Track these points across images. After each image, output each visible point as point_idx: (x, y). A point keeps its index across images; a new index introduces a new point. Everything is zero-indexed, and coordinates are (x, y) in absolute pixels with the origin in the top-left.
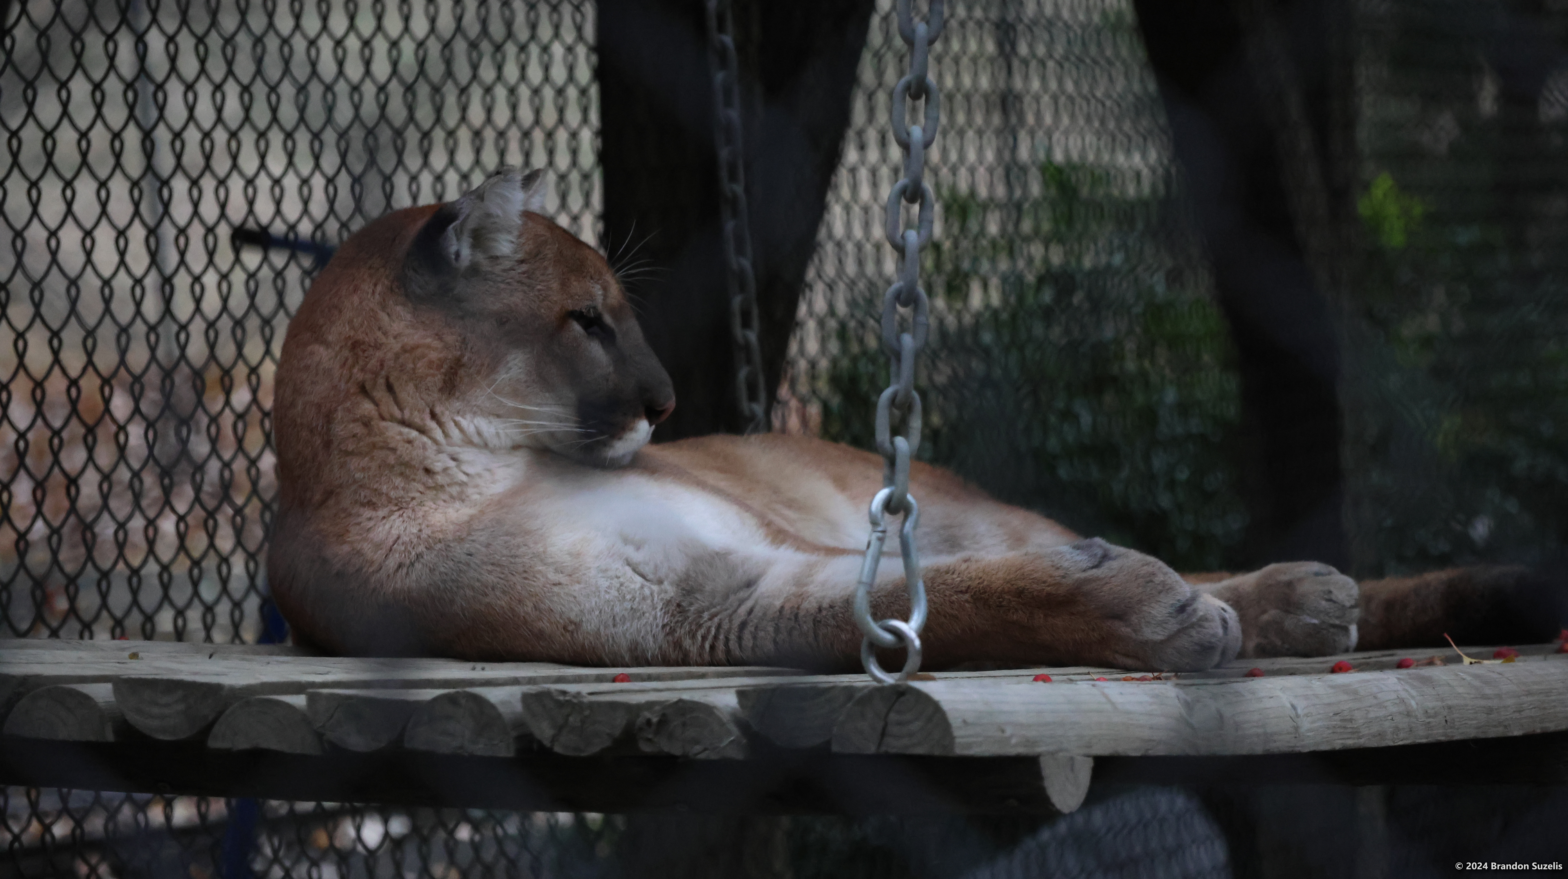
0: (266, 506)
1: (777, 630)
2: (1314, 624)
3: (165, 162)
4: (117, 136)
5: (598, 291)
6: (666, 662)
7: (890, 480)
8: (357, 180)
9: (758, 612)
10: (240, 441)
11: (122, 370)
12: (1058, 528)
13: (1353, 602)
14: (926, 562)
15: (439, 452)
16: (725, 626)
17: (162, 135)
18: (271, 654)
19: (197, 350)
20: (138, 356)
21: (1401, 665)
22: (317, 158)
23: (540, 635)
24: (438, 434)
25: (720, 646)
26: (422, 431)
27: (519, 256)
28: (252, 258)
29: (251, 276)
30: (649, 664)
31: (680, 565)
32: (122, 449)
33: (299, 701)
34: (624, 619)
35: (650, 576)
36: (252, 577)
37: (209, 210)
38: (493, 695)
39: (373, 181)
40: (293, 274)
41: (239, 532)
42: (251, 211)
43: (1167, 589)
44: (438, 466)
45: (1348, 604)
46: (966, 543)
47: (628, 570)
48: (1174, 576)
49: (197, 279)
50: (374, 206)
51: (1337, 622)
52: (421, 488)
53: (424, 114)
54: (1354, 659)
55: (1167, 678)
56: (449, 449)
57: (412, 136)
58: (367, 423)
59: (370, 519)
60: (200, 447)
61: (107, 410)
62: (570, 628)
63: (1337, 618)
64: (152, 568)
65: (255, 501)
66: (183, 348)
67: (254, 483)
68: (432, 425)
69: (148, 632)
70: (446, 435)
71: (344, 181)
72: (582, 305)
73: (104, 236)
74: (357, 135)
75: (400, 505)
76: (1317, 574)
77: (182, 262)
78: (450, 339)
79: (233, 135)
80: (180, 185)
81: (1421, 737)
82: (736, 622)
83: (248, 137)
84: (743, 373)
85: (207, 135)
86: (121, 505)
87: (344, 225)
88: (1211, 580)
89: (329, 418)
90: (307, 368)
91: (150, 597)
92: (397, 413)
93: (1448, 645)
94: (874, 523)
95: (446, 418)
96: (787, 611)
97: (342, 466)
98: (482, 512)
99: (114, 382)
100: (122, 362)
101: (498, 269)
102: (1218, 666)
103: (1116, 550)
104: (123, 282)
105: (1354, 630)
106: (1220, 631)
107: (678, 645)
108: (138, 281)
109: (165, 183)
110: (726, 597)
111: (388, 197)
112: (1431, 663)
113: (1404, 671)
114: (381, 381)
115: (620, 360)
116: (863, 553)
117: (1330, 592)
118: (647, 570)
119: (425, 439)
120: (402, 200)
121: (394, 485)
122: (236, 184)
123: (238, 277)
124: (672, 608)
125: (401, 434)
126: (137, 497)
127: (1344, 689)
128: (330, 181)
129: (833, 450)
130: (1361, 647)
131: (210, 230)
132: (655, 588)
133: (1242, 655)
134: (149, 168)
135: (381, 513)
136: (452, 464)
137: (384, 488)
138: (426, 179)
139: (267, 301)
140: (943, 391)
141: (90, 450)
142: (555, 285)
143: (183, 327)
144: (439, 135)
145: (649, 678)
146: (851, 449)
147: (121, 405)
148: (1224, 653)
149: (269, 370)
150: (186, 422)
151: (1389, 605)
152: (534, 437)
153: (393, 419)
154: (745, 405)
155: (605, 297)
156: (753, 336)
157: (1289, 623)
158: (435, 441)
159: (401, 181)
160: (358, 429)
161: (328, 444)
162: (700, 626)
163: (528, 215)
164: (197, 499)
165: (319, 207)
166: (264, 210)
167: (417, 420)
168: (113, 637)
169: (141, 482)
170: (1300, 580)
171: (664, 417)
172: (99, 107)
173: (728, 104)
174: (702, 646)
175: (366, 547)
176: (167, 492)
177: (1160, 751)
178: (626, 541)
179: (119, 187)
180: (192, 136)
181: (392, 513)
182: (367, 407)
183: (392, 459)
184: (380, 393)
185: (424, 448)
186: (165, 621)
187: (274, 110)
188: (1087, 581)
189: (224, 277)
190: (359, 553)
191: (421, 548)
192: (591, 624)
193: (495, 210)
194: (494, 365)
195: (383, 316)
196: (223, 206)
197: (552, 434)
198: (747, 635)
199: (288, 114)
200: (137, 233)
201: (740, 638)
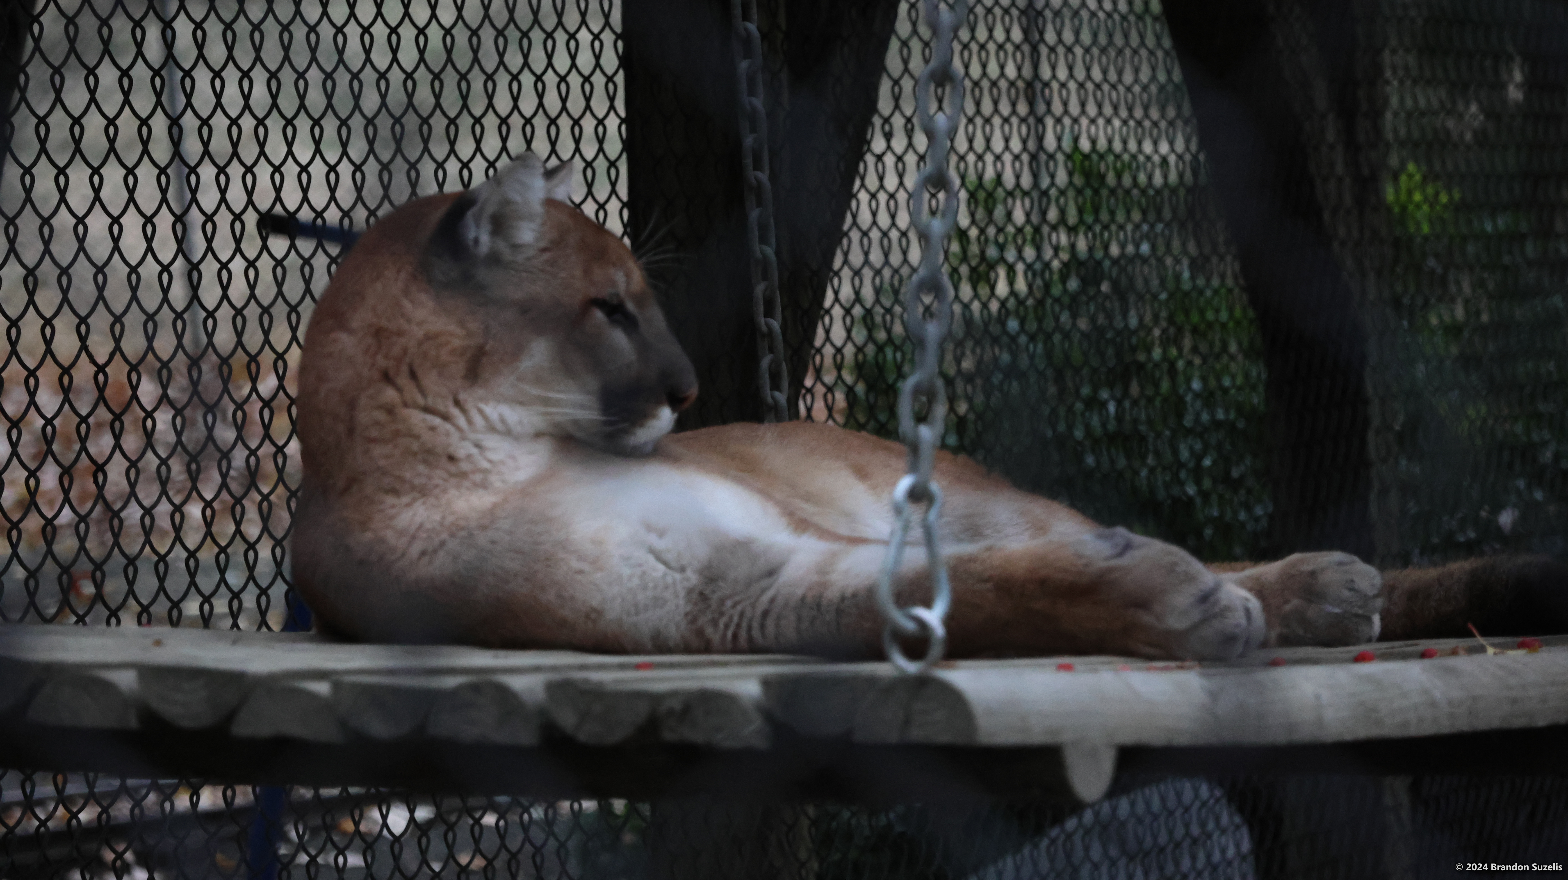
0: (293, 494)
1: (799, 618)
2: (1336, 614)
3: (192, 147)
4: (144, 122)
5: (620, 277)
6: (688, 649)
7: (913, 468)
8: (385, 167)
9: (780, 601)
10: (266, 427)
11: (150, 356)
12: (1080, 518)
13: (1375, 592)
14: (949, 550)
15: (463, 438)
16: (748, 613)
17: (189, 121)
18: (294, 641)
19: (224, 337)
20: (165, 344)
21: (1424, 655)
22: (344, 145)
23: (563, 623)
24: (461, 421)
25: (743, 634)
26: (446, 417)
27: (542, 244)
28: (279, 245)
29: (279, 263)
30: (670, 651)
31: (702, 552)
32: (149, 435)
33: (322, 688)
34: (646, 608)
35: (673, 564)
36: (278, 564)
37: (236, 196)
38: (517, 683)
39: (400, 168)
40: (321, 262)
41: (265, 519)
42: (278, 199)
43: (1190, 578)
44: (461, 453)
45: (1370, 594)
46: (987, 532)
47: (651, 559)
48: (1195, 565)
49: (224, 266)
50: (401, 193)
51: (1360, 612)
52: (445, 475)
53: (451, 101)
54: (1376, 649)
55: (1190, 668)
56: (473, 436)
57: (439, 123)
58: (390, 410)
59: (393, 506)
60: (226, 434)
61: (135, 397)
62: (593, 616)
63: (1361, 607)
64: (179, 553)
65: (281, 489)
66: (210, 336)
67: (280, 471)
68: (455, 412)
69: (175, 619)
70: (470, 421)
71: (371, 168)
72: (605, 292)
73: (132, 222)
74: (384, 123)
75: (423, 492)
76: (1340, 563)
77: (210, 249)
78: (473, 326)
79: (260, 122)
80: (207, 172)
81: (1445, 727)
82: (759, 610)
83: (275, 124)
84: (765, 362)
85: (234, 122)
86: (148, 492)
87: (372, 213)
88: (1233, 570)
89: (352, 405)
90: (330, 355)
91: (177, 583)
92: (421, 401)
93: (1472, 635)
94: (898, 510)
95: (469, 406)
96: (809, 600)
97: (366, 452)
98: (505, 500)
99: (141, 368)
100: (150, 348)
101: (520, 258)
102: (1241, 656)
103: (1138, 539)
104: (150, 269)
105: (1376, 619)
106: (1243, 621)
107: (700, 633)
108: (166, 268)
109: (193, 170)
110: (748, 585)
111: (414, 185)
112: (1454, 653)
113: (1427, 662)
114: (404, 369)
115: (643, 348)
116: (886, 543)
117: (1352, 581)
118: (670, 557)
119: (448, 426)
120: (429, 188)
121: (416, 472)
122: (263, 171)
123: (265, 264)
124: (695, 596)
125: (424, 420)
126: (164, 483)
127: (1369, 679)
128: (358, 168)
129: (855, 439)
130: (1384, 637)
131: (238, 217)
132: (678, 576)
133: (1264, 645)
134: (177, 154)
135: (405, 500)
136: (474, 451)
137: (408, 475)
138: (452, 167)
139: (294, 288)
140: (969, 379)
141: (117, 437)
142: (578, 272)
143: (211, 314)
144: (465, 122)
145: (672, 666)
146: (873, 438)
147: (148, 391)
148: (1247, 643)
149: (294, 356)
150: (211, 409)
151: (1413, 595)
152: (557, 425)
153: (416, 406)
154: (768, 394)
155: (628, 283)
156: (776, 325)
157: (1312, 612)
158: (459, 429)
159: (427, 168)
160: (381, 416)
161: (351, 431)
162: (722, 614)
163: (550, 203)
164: (224, 485)
165: (346, 194)
166: (291, 198)
167: (440, 407)
168: (140, 623)
169: (169, 469)
170: (1323, 570)
171: (686, 405)
172: (126, 94)
173: (752, 92)
174: (724, 635)
175: (389, 535)
176: (194, 478)
177: (1183, 740)
178: (649, 528)
179: (146, 174)
180: (220, 122)
181: (415, 500)
182: (390, 394)
183: (415, 446)
184: (403, 380)
185: (448, 434)
186: (192, 607)
187: (302, 97)
188: (1110, 570)
189: (251, 264)
190: (383, 540)
191: (444, 536)
192: (613, 612)
193: (516, 197)
194: (518, 351)
195: (407, 304)
196: (250, 193)
197: (576, 422)
198: (770, 623)
199: (316, 100)
200: (164, 220)
201: (762, 626)
